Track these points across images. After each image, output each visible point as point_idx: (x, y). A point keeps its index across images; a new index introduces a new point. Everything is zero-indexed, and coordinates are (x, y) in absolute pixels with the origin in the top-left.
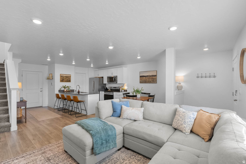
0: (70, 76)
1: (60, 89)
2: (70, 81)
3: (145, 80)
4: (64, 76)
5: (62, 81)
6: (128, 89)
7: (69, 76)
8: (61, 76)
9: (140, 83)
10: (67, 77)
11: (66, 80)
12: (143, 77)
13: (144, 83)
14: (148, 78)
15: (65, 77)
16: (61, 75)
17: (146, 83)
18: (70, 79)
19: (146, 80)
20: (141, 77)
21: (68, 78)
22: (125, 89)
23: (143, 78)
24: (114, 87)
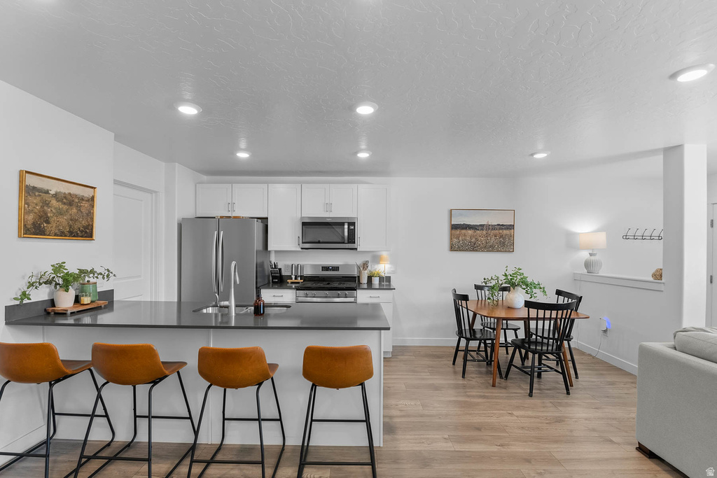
0: (87, 193)
1: (24, 295)
2: (86, 233)
3: (473, 240)
4: (54, 187)
5: (35, 227)
6: (394, 272)
7: (82, 199)
8: (28, 191)
9: (452, 248)
10: (69, 200)
11: (64, 220)
12: (463, 229)
13: (467, 250)
14: (484, 232)
15: (54, 202)
16: (31, 181)
17: (476, 251)
18: (90, 215)
19: (477, 240)
20: (454, 227)
21: (79, 208)
22: (383, 275)
23: (464, 231)
24: (325, 268)
